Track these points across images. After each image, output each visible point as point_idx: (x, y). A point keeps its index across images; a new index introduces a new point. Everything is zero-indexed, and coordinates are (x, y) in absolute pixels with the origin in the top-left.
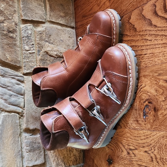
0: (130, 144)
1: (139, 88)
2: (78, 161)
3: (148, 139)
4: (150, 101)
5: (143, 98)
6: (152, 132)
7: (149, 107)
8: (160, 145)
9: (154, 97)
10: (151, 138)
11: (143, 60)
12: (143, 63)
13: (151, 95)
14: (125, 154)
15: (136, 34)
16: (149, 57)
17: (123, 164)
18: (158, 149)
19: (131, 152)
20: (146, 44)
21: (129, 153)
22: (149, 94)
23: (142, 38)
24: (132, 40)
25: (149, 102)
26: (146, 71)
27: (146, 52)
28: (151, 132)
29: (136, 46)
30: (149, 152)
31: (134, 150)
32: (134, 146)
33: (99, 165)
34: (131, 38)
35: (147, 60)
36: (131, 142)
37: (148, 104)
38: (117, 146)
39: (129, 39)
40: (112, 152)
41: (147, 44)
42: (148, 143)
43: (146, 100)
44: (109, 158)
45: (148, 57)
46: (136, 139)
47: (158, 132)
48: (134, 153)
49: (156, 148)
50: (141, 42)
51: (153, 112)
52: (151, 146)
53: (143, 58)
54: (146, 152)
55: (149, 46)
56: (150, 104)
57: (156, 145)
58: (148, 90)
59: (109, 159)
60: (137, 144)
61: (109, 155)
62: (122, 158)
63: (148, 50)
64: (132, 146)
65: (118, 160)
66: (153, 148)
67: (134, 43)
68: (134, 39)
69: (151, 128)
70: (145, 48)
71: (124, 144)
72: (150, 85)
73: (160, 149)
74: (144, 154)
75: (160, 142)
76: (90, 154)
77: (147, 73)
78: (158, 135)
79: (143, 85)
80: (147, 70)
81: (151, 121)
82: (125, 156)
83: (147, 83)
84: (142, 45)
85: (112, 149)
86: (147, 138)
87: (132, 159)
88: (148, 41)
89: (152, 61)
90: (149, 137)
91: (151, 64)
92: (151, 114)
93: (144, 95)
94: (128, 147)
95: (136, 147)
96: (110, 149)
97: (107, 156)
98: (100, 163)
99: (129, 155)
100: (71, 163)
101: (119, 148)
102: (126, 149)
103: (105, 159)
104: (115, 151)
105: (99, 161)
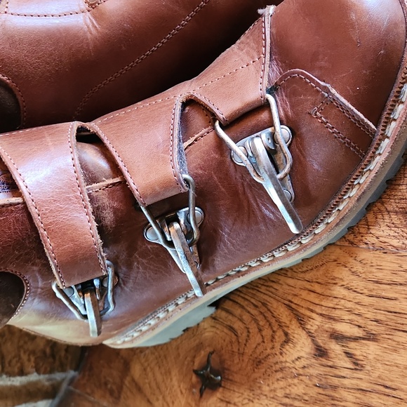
0: (336, 314)
2: (57, 358)
14: (302, 354)
17: (280, 393)
19: (335, 348)
21: (321, 352)
31: (356, 339)
32: (361, 321)
33: (153, 384)
36: (349, 305)
38: (260, 318)
40: (228, 339)
44: (208, 361)
46: (384, 294)
48: (357, 353)
59: (205, 368)
61: (209, 350)
62: (278, 367)
64: (351, 322)
65: (256, 375)
71: (302, 311)
82: (299, 364)
85: (231, 329)
87: (336, 381)
94: (327, 326)
95: (373, 327)
96: (222, 324)
97: (203, 353)
98: (159, 378)
99: (324, 361)
100: (29, 360)
101: (270, 325)
102: (310, 334)
103: (186, 363)
104: (245, 334)
105: (152, 369)
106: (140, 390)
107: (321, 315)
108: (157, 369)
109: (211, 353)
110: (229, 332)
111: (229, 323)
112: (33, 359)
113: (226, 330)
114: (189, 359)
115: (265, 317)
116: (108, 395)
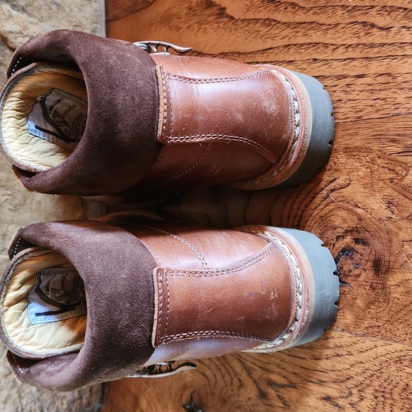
0: (270, 367)
1: (322, 189)
3: (339, 358)
4: (362, 235)
5: (337, 223)
6: (358, 338)
7: (357, 257)
8: (385, 384)
9: (378, 223)
10: (352, 359)
11: (350, 97)
12: (349, 104)
13: (369, 216)
14: (252, 396)
15: (329, 4)
16: (371, 87)
18: (376, 397)
19: (271, 392)
20: (365, 40)
21: (263, 395)
22: (359, 211)
23: (354, 20)
24: (312, 23)
25: (357, 241)
26: (357, 134)
27: (364, 69)
28: (354, 339)
29: (326, 46)
30: (341, 402)
31: (283, 386)
32: (285, 374)
34: (310, 17)
35: (364, 95)
36: (277, 361)
37: (353, 245)
38: (222, 368)
39: (302, 21)
40: (203, 382)
41: (372, 41)
42: (340, 373)
43: (347, 231)
44: (192, 396)
45: (370, 85)
46: (298, 355)
47: (381, 342)
48: (285, 396)
49: (369, 393)
50: (348, 31)
51: (371, 274)
52: (350, 384)
53: (348, 89)
54: (328, 399)
55: (376, 50)
56: (359, 247)
57: (368, 382)
58: (358, 198)
59: (190, 404)
60: (296, 371)
61: (191, 390)
62: (237, 404)
63: (374, 62)
64: (279, 374)
66: (355, 391)
67: (319, 33)
68: (322, 19)
69: (357, 325)
70: (361, 56)
71: (249, 364)
72: (366, 181)
73: (383, 399)
74: (320, 404)
75: (385, 376)
77: (357, 142)
78: (381, 350)
79: (340, 181)
80: (361, 131)
81: (359, 302)
82: (250, 403)
83: (354, 176)
84: (349, 42)
85: (204, 375)
86: (338, 355)
88: (375, 30)
89: (383, 102)
90: (344, 353)
91: (378, 111)
92: (362, 278)
93: (339, 213)
94: (265, 376)
95: (294, 379)
96: (198, 371)
97: (187, 392)
99: (266, 402)
101: (229, 373)
102: (255, 381)
103: (177, 400)
104: (214, 379)
105: (154, 403)
107: (261, 367)
108: (157, 403)
109: (193, 392)
110: (204, 378)
111: (202, 371)
113: (201, 376)
114: (178, 396)
115: (225, 367)
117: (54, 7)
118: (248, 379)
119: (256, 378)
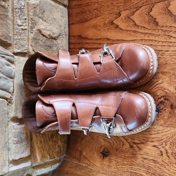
0: (134, 138)
1: (154, 84)
2: (61, 152)
3: (159, 134)
4: (167, 98)
5: (158, 94)
6: (165, 128)
7: (165, 104)
8: (174, 141)
9: (172, 94)
10: (163, 134)
11: (164, 57)
12: (163, 59)
13: (169, 92)
14: (127, 147)
15: (156, 29)
16: (171, 55)
17: (123, 156)
18: (171, 144)
19: (135, 146)
20: (169, 40)
21: (132, 147)
22: (166, 91)
23: (165, 34)
24: (151, 34)
25: (165, 99)
26: (166, 68)
27: (168, 49)
28: (164, 128)
29: (155, 41)
30: (159, 147)
31: (139, 144)
32: (140, 140)
33: (90, 156)
34: (150, 32)
35: (168, 57)
36: (137, 136)
37: (164, 101)
39: (147, 33)
40: (109, 145)
41: (171, 41)
42: (159, 138)
43: (162, 97)
44: (104, 150)
45: (170, 54)
46: (144, 134)
47: (173, 129)
48: (140, 146)
49: (168, 143)
50: (163, 37)
51: (170, 109)
52: (162, 141)
53: (163, 55)
54: (155, 146)
55: (172, 44)
56: (166, 101)
57: (168, 140)
58: (166, 87)
59: (103, 152)
60: (144, 139)
61: (104, 147)
62: (122, 151)
63: (172, 47)
64: (138, 140)
65: (117, 153)
66: (164, 143)
67: (153, 37)
68: (154, 33)
69: (165, 124)
70: (167, 45)
71: (126, 138)
72: (168, 82)
73: (173, 145)
74: (152, 148)
75: (174, 138)
76: (78, 145)
77: (166, 70)
78: (173, 131)
79: (160, 82)
80: (167, 67)
81: (166, 117)
82: (127, 150)
83: (164, 80)
84: (163, 41)
85: (109, 142)
86: (158, 133)
87: (136, 153)
88: (172, 38)
89: (174, 59)
90: (160, 132)
91: (173, 61)
92: (167, 110)
93: (159, 91)
94: (132, 141)
95: (143, 141)
96: (106, 141)
97: (102, 148)
98: (91, 155)
99: (133, 149)
100: (55, 154)
101: (119, 141)
102: (129, 143)
103: (98, 151)
104: (113, 143)
105: (89, 153)
106: (86, 158)
109: (105, 148)
112: (56, 154)
115: (117, 139)
116: (77, 160)
117: (54, 20)
118: (126, 142)
119: (129, 142)
